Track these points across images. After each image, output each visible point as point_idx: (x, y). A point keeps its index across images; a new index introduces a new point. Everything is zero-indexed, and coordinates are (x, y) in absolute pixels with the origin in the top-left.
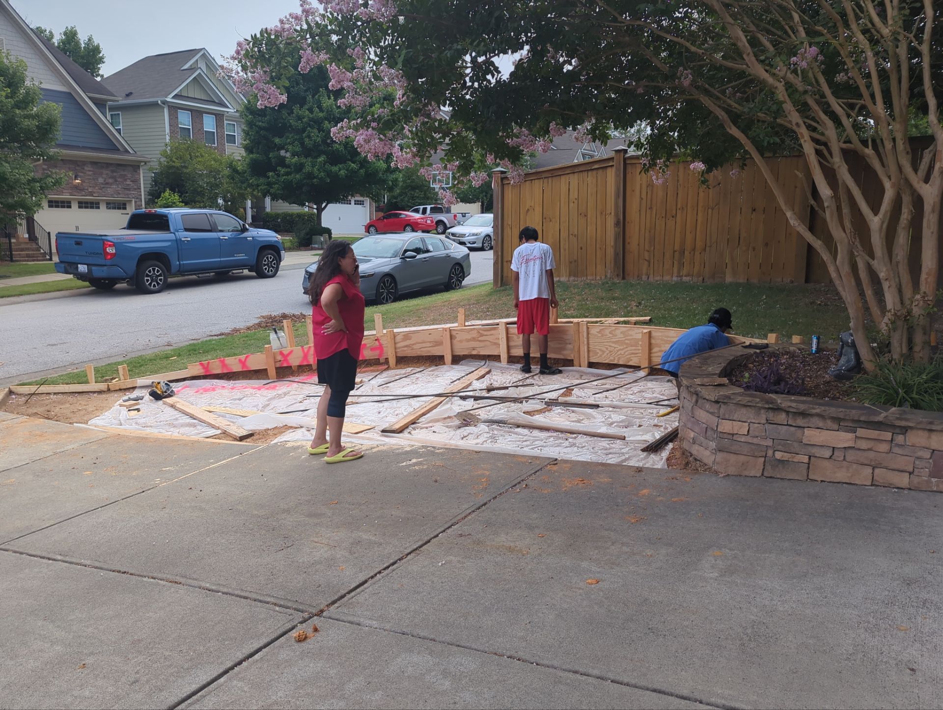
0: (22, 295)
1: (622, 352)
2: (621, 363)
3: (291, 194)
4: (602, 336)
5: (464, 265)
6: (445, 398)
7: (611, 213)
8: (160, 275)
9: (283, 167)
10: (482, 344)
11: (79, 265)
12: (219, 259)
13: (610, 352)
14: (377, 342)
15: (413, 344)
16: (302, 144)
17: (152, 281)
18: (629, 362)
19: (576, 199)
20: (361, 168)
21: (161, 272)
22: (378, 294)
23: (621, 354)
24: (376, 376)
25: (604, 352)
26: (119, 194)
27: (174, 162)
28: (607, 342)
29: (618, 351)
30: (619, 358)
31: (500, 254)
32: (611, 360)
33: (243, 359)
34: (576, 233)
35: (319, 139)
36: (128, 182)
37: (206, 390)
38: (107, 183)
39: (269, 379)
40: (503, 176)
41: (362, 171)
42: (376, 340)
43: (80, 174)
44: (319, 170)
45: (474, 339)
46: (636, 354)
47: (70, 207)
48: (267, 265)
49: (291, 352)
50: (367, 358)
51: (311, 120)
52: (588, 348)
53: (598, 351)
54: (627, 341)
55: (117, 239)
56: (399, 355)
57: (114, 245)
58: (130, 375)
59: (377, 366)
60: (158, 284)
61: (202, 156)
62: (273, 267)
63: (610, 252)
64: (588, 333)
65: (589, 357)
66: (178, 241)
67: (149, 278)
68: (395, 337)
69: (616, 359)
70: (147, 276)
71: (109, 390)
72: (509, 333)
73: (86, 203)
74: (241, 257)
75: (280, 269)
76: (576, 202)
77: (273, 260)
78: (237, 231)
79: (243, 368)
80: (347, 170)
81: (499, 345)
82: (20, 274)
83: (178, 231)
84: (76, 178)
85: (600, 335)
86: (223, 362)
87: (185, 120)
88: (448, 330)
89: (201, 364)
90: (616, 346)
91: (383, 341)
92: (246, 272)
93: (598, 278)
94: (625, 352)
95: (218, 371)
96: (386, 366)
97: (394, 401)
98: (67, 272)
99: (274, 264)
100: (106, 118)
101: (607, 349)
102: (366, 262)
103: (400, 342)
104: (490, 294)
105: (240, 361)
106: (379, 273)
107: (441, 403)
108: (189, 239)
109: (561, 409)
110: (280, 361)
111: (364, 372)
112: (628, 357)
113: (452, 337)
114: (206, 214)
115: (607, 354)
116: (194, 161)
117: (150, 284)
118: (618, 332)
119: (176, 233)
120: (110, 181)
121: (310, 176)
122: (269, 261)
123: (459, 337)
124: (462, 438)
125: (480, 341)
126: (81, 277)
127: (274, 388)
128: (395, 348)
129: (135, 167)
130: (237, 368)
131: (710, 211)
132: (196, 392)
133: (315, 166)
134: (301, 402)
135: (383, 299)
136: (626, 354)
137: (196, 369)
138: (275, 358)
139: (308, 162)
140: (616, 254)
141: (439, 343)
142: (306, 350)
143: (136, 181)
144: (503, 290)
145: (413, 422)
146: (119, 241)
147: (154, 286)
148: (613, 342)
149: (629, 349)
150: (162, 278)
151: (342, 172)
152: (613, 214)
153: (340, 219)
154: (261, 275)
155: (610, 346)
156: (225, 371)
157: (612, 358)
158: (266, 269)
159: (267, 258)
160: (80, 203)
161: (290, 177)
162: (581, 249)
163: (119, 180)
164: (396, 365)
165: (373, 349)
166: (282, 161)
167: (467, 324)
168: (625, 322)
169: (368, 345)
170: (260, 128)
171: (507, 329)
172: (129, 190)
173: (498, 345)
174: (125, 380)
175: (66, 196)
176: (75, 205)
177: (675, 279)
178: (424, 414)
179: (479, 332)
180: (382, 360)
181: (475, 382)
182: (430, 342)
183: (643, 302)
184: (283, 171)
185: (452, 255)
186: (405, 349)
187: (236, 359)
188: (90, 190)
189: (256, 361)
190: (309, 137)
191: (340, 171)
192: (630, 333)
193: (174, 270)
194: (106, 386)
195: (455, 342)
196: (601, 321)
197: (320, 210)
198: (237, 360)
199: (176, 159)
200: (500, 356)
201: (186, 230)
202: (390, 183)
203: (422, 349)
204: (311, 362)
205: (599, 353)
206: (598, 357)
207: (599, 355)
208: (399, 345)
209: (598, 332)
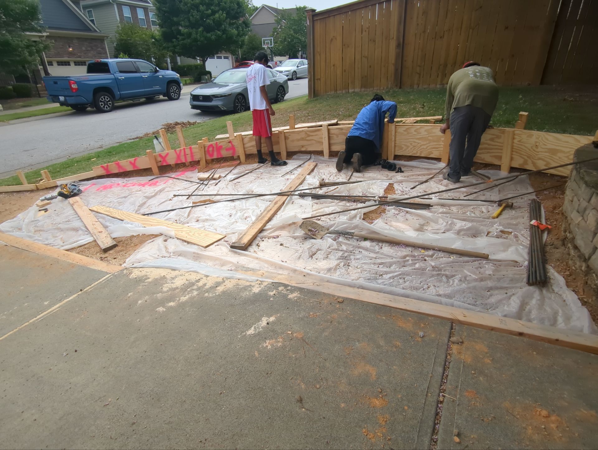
0: (31, 117)
1: (425, 147)
2: (423, 155)
3: (188, 52)
4: (407, 134)
5: (285, 86)
6: (287, 197)
7: (393, 38)
8: (109, 101)
9: (180, 35)
10: (309, 143)
11: (60, 97)
12: (144, 90)
13: (414, 146)
14: (230, 144)
16: (189, 21)
17: (105, 105)
18: (430, 155)
19: (367, 28)
20: (223, 34)
21: (109, 99)
22: (235, 107)
23: (423, 149)
24: (231, 171)
25: (408, 147)
26: (96, 56)
27: (123, 36)
28: (412, 139)
29: (421, 146)
30: (421, 152)
31: (312, 74)
32: (414, 154)
33: (133, 162)
34: (367, 55)
35: (198, 17)
36: (99, 49)
37: (105, 188)
38: (87, 50)
39: (154, 175)
40: (314, 13)
41: (224, 36)
42: (229, 142)
43: (72, 45)
44: (200, 36)
45: (303, 139)
46: (437, 148)
47: (69, 65)
48: (173, 92)
49: (167, 154)
50: (224, 156)
51: (193, 5)
52: (395, 143)
53: (403, 146)
55: (77, 79)
56: (248, 153)
57: (76, 83)
58: (52, 177)
59: (232, 161)
60: (109, 106)
61: (138, 33)
62: (177, 94)
63: (392, 68)
64: (395, 132)
65: (395, 151)
66: (116, 79)
67: (102, 103)
68: (243, 139)
69: (419, 152)
70: (101, 102)
71: (38, 189)
72: (330, 133)
73: (78, 62)
74: (157, 88)
75: (181, 95)
76: (367, 30)
77: (176, 89)
78: (153, 72)
79: (134, 168)
80: (215, 36)
81: (323, 143)
82: (37, 104)
83: (115, 73)
84: (69, 47)
85: (406, 133)
86: (118, 164)
87: (127, 13)
88: (284, 132)
89: (102, 167)
90: (420, 142)
91: (236, 143)
92: (161, 97)
93: (382, 88)
94: (427, 147)
95: (116, 171)
96: (238, 162)
97: (243, 201)
98: (54, 102)
99: (177, 92)
100: (81, 12)
101: (411, 144)
102: (226, 87)
103: (247, 143)
104: (307, 103)
105: (131, 163)
106: (235, 93)
107: (284, 203)
108: (123, 78)
109: (394, 209)
110: (160, 161)
111: (223, 167)
112: (429, 150)
113: (286, 138)
114: (132, 62)
115: (411, 149)
116: (134, 36)
117: (104, 107)
118: (422, 130)
119: (115, 74)
120: (89, 49)
121: (196, 40)
122: (174, 90)
123: (291, 138)
124: (312, 257)
125: (308, 140)
126: (62, 104)
127: (155, 184)
128: (244, 148)
129: (101, 40)
130: (130, 168)
131: (471, 31)
132: (98, 190)
133: (198, 34)
134: (171, 200)
135: (238, 109)
137: (98, 171)
138: (156, 159)
139: (194, 31)
140: (396, 70)
141: (276, 143)
142: (178, 152)
143: (104, 48)
144: (316, 100)
145: (261, 231)
146: (79, 80)
147: (107, 108)
148: (417, 139)
149: (432, 144)
150: (111, 102)
151: (213, 37)
152: (395, 38)
153: (217, 67)
154: (171, 99)
155: (414, 142)
156: (121, 171)
157: (415, 152)
158: (173, 95)
159: (173, 88)
160: (75, 62)
161: (185, 41)
162: (370, 67)
163: (94, 48)
164: (246, 161)
165: (227, 149)
166: (179, 32)
167: (296, 126)
168: (421, 121)
169: (224, 147)
170: (165, 12)
171: (329, 130)
172: (100, 54)
173: (321, 143)
174: (49, 181)
175: (66, 59)
176: (72, 64)
177: (438, 86)
178: (270, 220)
179: (306, 133)
180: (235, 157)
181: (308, 177)
183: (425, 104)
184: (180, 38)
185: (278, 81)
186: (252, 148)
187: (127, 161)
188: (79, 55)
189: (143, 162)
190: (192, 16)
191: (211, 36)
192: (434, 131)
193: (117, 97)
194: (35, 187)
195: (288, 141)
196: (401, 121)
197: (204, 62)
198: (128, 163)
199: (124, 34)
200: (323, 151)
201: (121, 72)
202: (240, 43)
204: (184, 161)
205: (403, 148)
206: (403, 151)
207: (403, 149)
208: (246, 146)
209: (404, 131)
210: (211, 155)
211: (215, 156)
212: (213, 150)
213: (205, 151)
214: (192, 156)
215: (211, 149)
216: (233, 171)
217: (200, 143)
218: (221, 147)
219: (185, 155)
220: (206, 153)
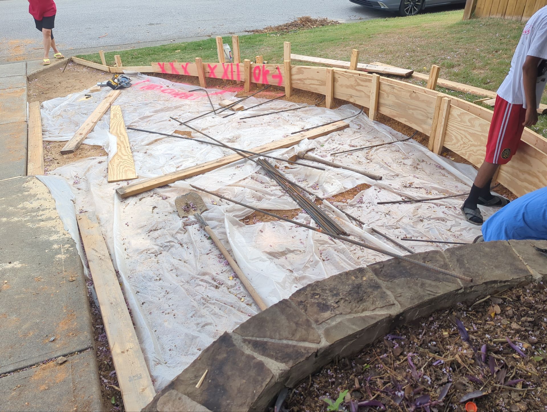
1: (475, 149)
4: (461, 121)
6: (241, 158)
10: (358, 94)
13: (464, 143)
14: (277, 70)
15: (305, 79)
22: (403, 6)
23: (473, 151)
24: (261, 104)
25: (458, 141)
28: (464, 130)
29: (471, 146)
32: (463, 154)
33: (185, 66)
37: (149, 88)
39: (199, 85)
42: (277, 68)
45: (351, 87)
49: (215, 66)
50: (270, 84)
52: (445, 130)
53: (454, 138)
54: (482, 138)
56: (294, 86)
64: (448, 113)
65: (443, 140)
68: (291, 68)
72: (381, 88)
79: (185, 73)
81: (370, 98)
85: (459, 119)
86: (172, 66)
88: (331, 72)
89: (159, 64)
90: (471, 139)
91: (282, 71)
94: (478, 150)
95: (170, 72)
96: (283, 95)
101: (462, 138)
103: (295, 74)
105: (183, 66)
109: (305, 218)
110: (209, 72)
113: (334, 80)
115: (461, 145)
123: (341, 81)
124: (150, 231)
125: (357, 90)
128: (291, 80)
130: (181, 72)
132: (143, 88)
136: (478, 152)
137: (155, 68)
141: (323, 83)
142: (226, 67)
145: (163, 185)
148: (470, 134)
155: (465, 137)
156: (174, 73)
157: (463, 151)
164: (291, 96)
165: (274, 77)
169: (270, 72)
171: (379, 84)
179: (356, 81)
180: (280, 88)
182: (318, 80)
186: (299, 82)
189: (192, 69)
195: (337, 85)
198: (181, 65)
200: (369, 109)
203: (311, 86)
204: (230, 79)
205: (453, 140)
206: (452, 145)
207: (453, 142)
208: (294, 77)
209: (458, 115)
210: (257, 79)
211: (260, 82)
212: (259, 74)
213: (251, 73)
214: (238, 75)
215: (257, 71)
216: (263, 105)
217: (246, 61)
218: (268, 71)
219: (232, 72)
220: (252, 74)
